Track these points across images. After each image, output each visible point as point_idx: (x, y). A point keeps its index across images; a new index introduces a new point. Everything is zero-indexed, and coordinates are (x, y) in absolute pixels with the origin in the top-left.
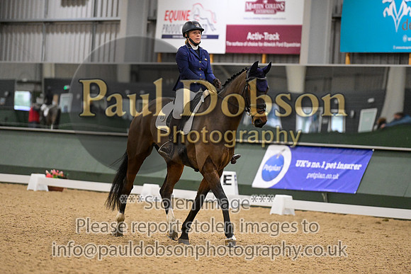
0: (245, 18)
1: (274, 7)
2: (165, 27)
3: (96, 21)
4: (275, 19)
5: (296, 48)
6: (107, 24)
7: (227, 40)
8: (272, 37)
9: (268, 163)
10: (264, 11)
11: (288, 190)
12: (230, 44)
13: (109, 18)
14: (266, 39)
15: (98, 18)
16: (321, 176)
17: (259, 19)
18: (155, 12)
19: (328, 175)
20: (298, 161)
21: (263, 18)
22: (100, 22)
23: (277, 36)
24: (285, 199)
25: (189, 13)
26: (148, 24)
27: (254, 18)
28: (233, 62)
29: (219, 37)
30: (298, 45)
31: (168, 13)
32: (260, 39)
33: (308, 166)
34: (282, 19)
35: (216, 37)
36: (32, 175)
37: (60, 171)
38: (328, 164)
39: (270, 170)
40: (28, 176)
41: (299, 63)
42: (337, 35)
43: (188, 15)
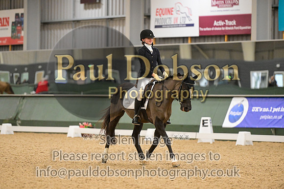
0: (211, 11)
1: (232, 3)
2: (157, 20)
3: (108, 19)
4: (232, 10)
5: (248, 29)
6: (116, 20)
7: (200, 27)
8: (231, 23)
9: (233, 110)
10: (225, 6)
11: (247, 128)
12: (202, 29)
13: (118, 16)
14: (226, 24)
15: (110, 16)
16: (270, 117)
17: (221, 11)
18: (149, 10)
19: (275, 116)
20: (253, 108)
21: (224, 11)
22: (112, 19)
23: (234, 22)
24: (245, 134)
25: (173, 10)
26: (145, 19)
27: (218, 11)
28: (204, 42)
29: (195, 25)
30: (249, 28)
31: (158, 11)
32: (223, 25)
33: (261, 111)
34: (238, 10)
35: (192, 25)
36: (70, 126)
37: (89, 123)
38: (274, 109)
39: (234, 115)
40: (67, 128)
41: (250, 40)
42: (276, 19)
43: (172, 11)
